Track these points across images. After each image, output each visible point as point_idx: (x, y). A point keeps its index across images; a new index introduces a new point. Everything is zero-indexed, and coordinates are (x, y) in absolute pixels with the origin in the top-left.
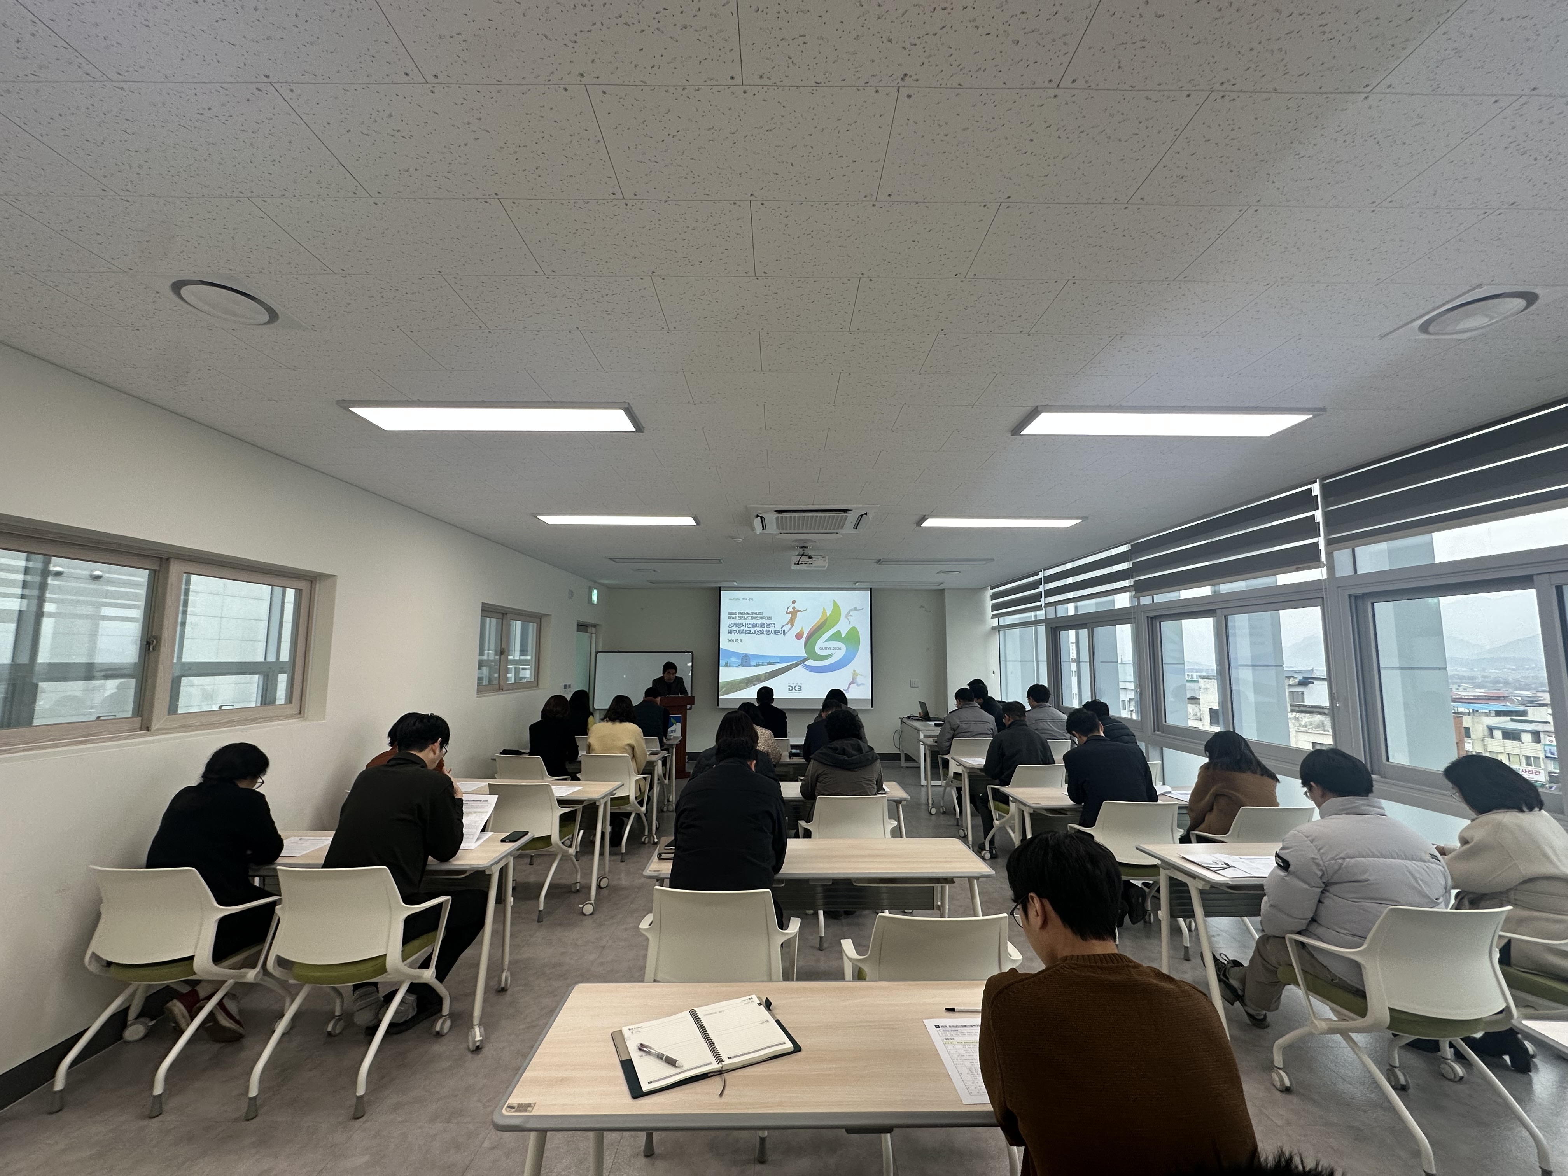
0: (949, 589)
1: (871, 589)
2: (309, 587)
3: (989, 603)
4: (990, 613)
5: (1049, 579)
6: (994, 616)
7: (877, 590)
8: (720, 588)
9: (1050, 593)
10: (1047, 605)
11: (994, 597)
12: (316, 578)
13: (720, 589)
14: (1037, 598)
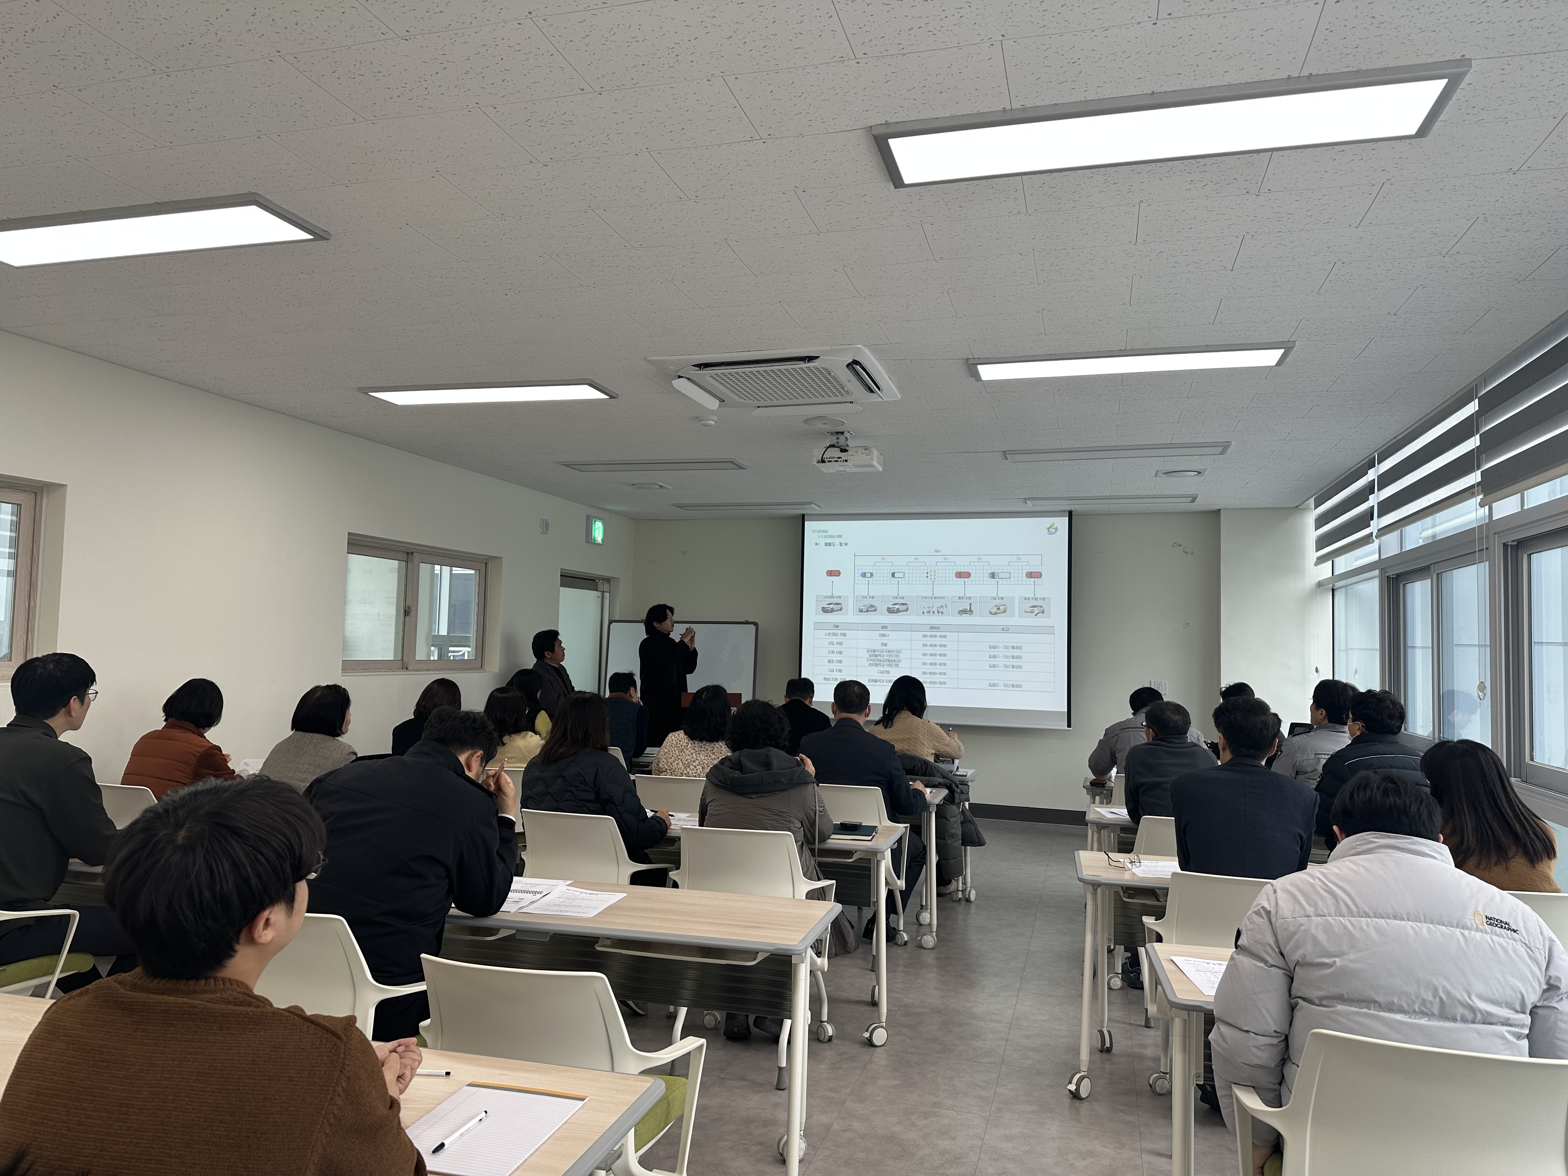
0: (1225, 509)
1: (1070, 514)
2: (33, 501)
3: (1312, 534)
4: (1312, 554)
5: (1386, 479)
6: (1321, 560)
7: (1085, 515)
8: (803, 516)
9: (1387, 507)
10: (1384, 531)
11: (1321, 521)
12: (42, 488)
13: (803, 518)
14: (1368, 516)
